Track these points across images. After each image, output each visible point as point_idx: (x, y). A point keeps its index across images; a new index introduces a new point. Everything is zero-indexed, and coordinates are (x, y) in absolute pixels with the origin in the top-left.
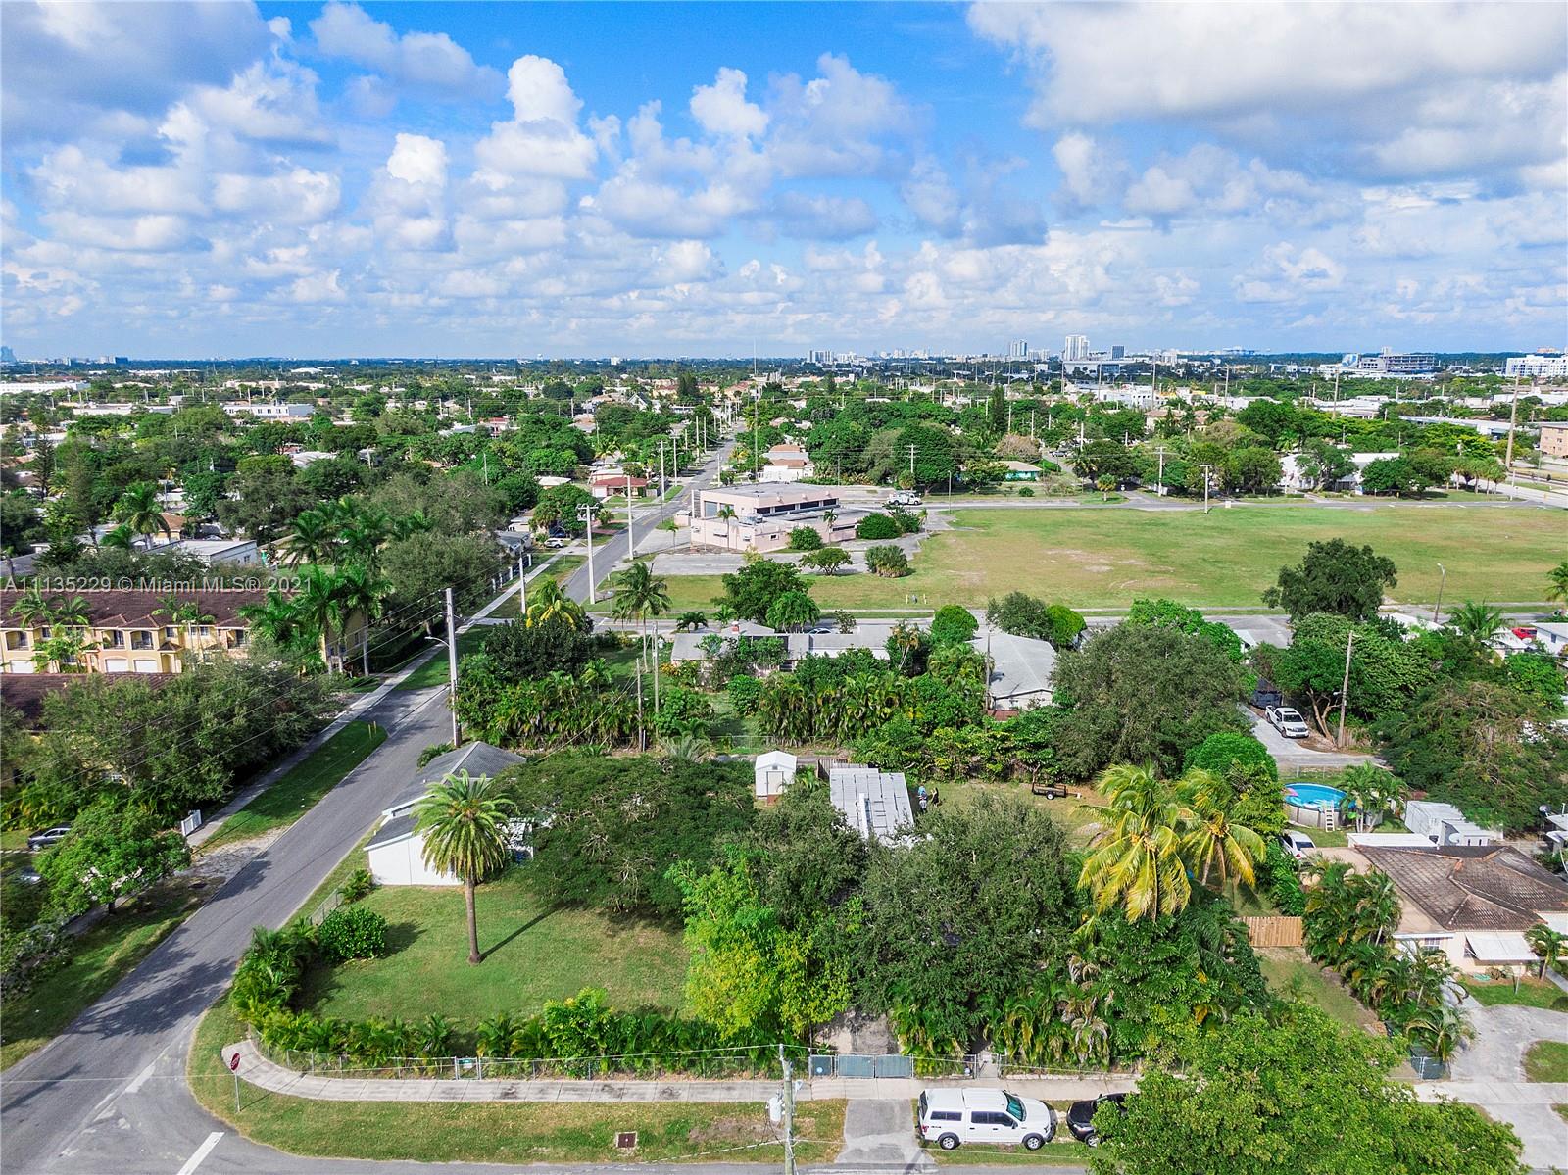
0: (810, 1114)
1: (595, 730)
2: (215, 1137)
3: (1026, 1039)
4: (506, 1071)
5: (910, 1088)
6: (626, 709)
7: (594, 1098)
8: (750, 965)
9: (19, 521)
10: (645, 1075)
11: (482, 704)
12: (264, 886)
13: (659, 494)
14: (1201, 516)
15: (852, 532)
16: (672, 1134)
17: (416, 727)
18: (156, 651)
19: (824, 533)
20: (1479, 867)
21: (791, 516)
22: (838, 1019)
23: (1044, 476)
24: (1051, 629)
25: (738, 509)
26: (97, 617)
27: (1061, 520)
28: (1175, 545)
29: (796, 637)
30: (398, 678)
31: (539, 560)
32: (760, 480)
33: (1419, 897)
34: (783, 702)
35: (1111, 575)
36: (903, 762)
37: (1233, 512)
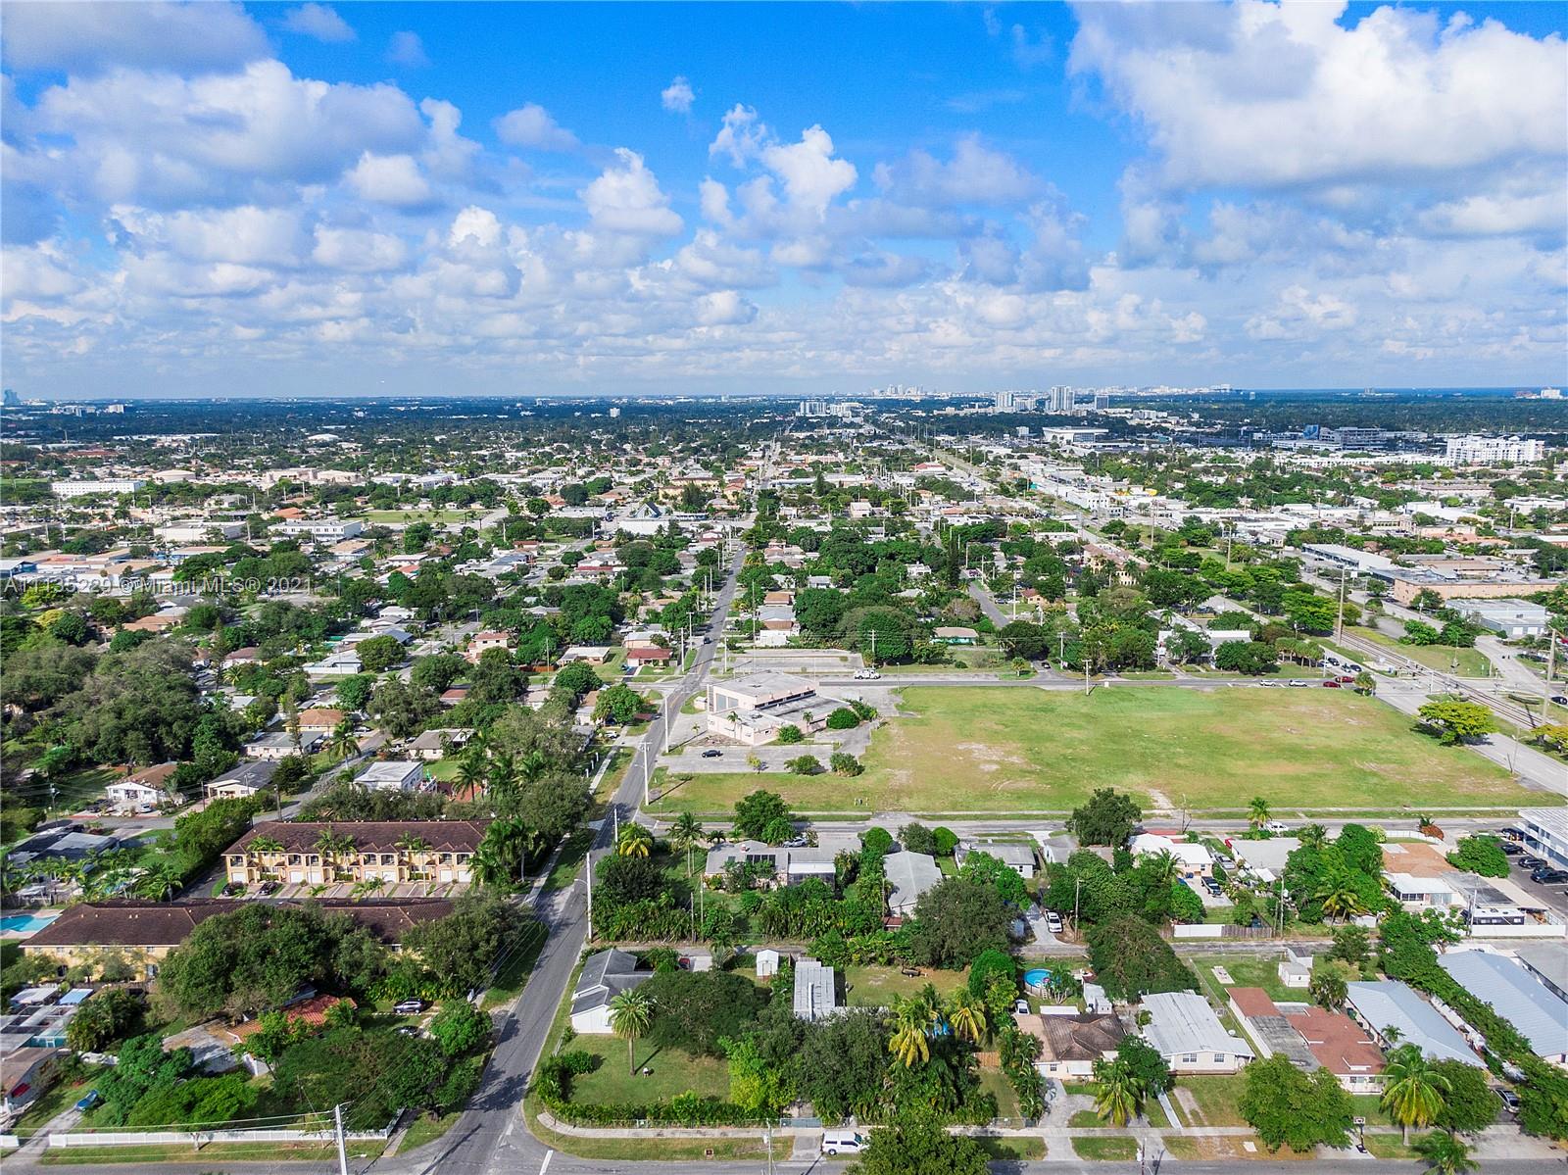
0: (780, 1142)
1: (668, 932)
2: (550, 1153)
3: (864, 1112)
4: (657, 1125)
5: (819, 1131)
6: (685, 921)
7: (694, 1136)
8: (756, 1084)
9: (237, 729)
10: (714, 1127)
11: (607, 918)
12: (522, 1034)
13: (679, 663)
14: (1083, 698)
15: (823, 724)
16: (727, 1150)
17: (563, 924)
18: (396, 866)
19: (804, 727)
20: (1085, 1028)
21: (780, 709)
22: (792, 1104)
23: (981, 642)
24: (937, 845)
25: (741, 705)
26: (358, 844)
27: (979, 702)
28: (1051, 739)
29: (780, 853)
30: (541, 881)
31: (603, 755)
32: (757, 643)
33: (1053, 1044)
34: (771, 918)
35: (995, 775)
36: (835, 957)
37: (1108, 693)
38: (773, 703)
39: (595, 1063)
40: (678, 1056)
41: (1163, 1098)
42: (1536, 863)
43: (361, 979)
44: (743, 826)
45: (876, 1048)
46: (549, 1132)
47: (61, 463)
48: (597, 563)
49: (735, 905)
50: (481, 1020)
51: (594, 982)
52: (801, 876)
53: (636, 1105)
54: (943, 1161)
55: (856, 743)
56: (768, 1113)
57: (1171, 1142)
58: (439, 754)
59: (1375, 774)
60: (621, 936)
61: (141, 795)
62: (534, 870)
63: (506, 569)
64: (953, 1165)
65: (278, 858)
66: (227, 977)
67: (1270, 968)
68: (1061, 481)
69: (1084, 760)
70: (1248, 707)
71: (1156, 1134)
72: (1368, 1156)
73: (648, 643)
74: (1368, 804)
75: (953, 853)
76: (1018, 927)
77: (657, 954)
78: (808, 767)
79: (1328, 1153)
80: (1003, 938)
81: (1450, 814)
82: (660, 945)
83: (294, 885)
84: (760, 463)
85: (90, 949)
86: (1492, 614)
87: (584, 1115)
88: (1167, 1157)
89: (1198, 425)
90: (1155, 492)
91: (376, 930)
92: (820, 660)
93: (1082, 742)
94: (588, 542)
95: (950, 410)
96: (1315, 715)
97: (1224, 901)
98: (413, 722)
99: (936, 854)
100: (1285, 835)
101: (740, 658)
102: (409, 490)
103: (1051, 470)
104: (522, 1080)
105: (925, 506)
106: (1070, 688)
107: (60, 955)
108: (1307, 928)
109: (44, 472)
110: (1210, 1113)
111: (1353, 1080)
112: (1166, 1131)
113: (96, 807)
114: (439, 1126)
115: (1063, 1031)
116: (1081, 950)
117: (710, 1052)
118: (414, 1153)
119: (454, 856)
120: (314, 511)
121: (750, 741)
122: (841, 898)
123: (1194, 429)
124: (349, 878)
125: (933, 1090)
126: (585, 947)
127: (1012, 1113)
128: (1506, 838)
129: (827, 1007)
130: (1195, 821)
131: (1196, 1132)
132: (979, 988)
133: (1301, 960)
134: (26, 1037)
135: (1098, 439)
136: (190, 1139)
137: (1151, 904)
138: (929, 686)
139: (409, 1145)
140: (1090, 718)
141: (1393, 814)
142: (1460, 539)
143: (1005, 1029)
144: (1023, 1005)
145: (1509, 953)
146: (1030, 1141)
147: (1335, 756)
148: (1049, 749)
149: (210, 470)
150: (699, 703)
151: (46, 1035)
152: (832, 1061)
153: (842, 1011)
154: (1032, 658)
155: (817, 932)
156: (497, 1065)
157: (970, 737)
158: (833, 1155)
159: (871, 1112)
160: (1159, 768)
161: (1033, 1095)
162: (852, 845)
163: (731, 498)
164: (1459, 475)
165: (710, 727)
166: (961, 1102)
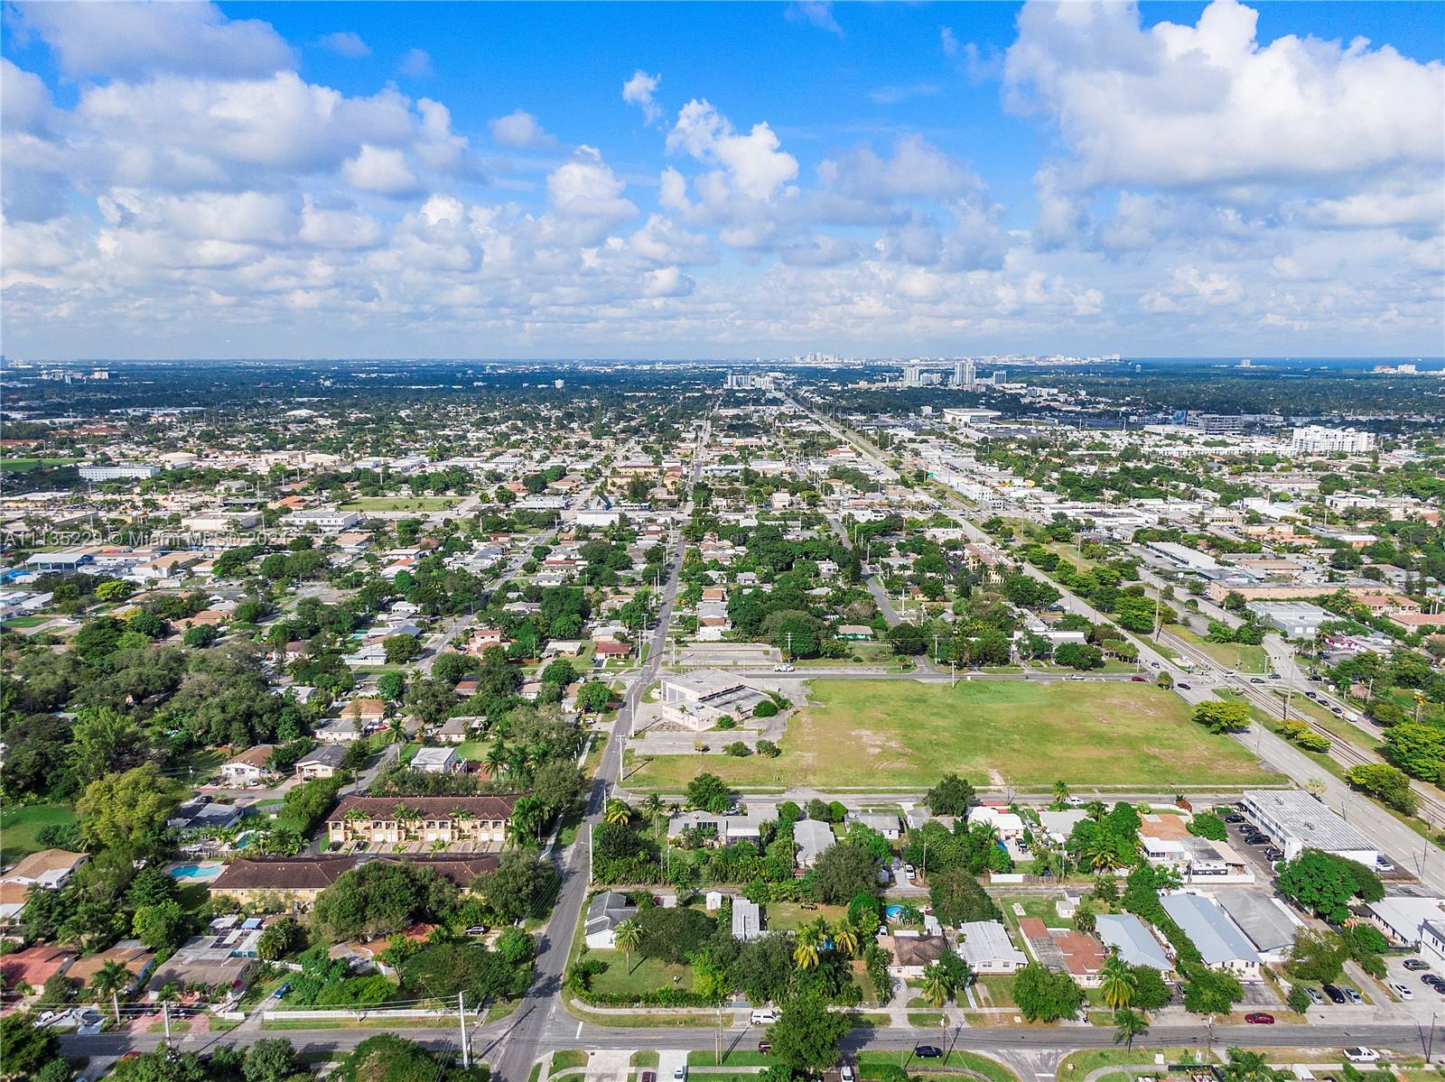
0: (726, 1016)
1: (646, 879)
2: (581, 1023)
3: (778, 998)
4: (647, 1006)
5: (749, 1010)
6: (657, 871)
7: (671, 1013)
8: (710, 980)
10: (683, 1007)
11: (604, 868)
12: (554, 948)
13: (637, 656)
14: (949, 690)
15: (751, 713)
16: (691, 1022)
17: (572, 872)
18: (449, 830)
19: (736, 717)
20: (922, 945)
21: (717, 701)
22: (732, 993)
23: (874, 637)
24: (831, 815)
25: (687, 698)
26: (422, 814)
27: (870, 694)
28: (922, 726)
29: (720, 820)
30: (551, 841)
31: (585, 739)
32: (697, 637)
33: (900, 955)
34: (716, 869)
35: (878, 757)
36: (759, 897)
37: (970, 686)
38: (712, 697)
39: (604, 968)
40: (657, 963)
41: (968, 990)
42: (1252, 829)
43: (444, 912)
44: (694, 800)
45: (785, 958)
46: (579, 1011)
47: (73, 442)
48: (561, 557)
49: (690, 858)
50: (529, 939)
51: (600, 914)
52: (735, 838)
53: (634, 994)
54: (824, 1024)
55: (774, 731)
56: (716, 998)
57: (969, 1017)
58: (462, 738)
59: (1155, 757)
60: (613, 881)
61: (247, 772)
62: (546, 832)
63: (487, 563)
64: (829, 1026)
65: (365, 824)
66: (363, 912)
67: (1051, 905)
68: (954, 469)
69: (944, 745)
70: (1074, 700)
71: (961, 1012)
72: (1090, 1025)
73: (611, 638)
74: (1145, 782)
75: (843, 820)
76: (884, 875)
77: (638, 894)
78: (740, 751)
79: (1065, 1023)
80: (872, 884)
81: (1202, 791)
82: (641, 888)
83: (377, 843)
84: (693, 445)
85: (256, 891)
86: (1281, 615)
87: (601, 1000)
88: (966, 1026)
89: (1083, 404)
90: (1033, 483)
91: (450, 878)
92: (748, 654)
93: (945, 729)
94: (552, 533)
95: (863, 384)
96: (1123, 707)
97: (1029, 857)
98: (439, 711)
99: (829, 821)
100: (1081, 807)
101: (685, 652)
102: (390, 476)
103: (948, 456)
104: (558, 979)
105: (836, 496)
106: (940, 681)
107: (234, 895)
108: (1082, 876)
109: (61, 452)
110: (996, 1000)
111: (1088, 979)
112: (967, 1010)
113: (216, 781)
114: (509, 1007)
115: (907, 947)
116: (925, 891)
117: (678, 961)
118: (495, 1024)
119: (491, 822)
120: (311, 498)
121: (695, 727)
122: (764, 855)
123: (1078, 409)
124: (416, 838)
125: (821, 984)
126: (588, 890)
127: (871, 999)
128: (1236, 809)
129: (754, 931)
130: (1019, 795)
131: (986, 1010)
132: (855, 919)
133: (1072, 899)
134: (230, 951)
135: (993, 419)
136: (354, 1015)
137: (976, 860)
138: (832, 678)
139: (491, 1019)
140: (952, 708)
141: (1162, 790)
142: (1278, 538)
143: (869, 946)
144: (883, 930)
145: (1210, 896)
146: (881, 1016)
147: (1130, 742)
148: (921, 735)
149: (209, 451)
150: (655, 694)
151: (243, 949)
152: (758, 965)
153: (764, 934)
154: (915, 653)
155: (746, 879)
156: (540, 969)
157: (861, 724)
158: (758, 1024)
159: (783, 999)
160: (998, 752)
161: (886, 989)
162: (773, 816)
163: (669, 487)
164: (1298, 466)
165: (664, 715)
166: (839, 991)
